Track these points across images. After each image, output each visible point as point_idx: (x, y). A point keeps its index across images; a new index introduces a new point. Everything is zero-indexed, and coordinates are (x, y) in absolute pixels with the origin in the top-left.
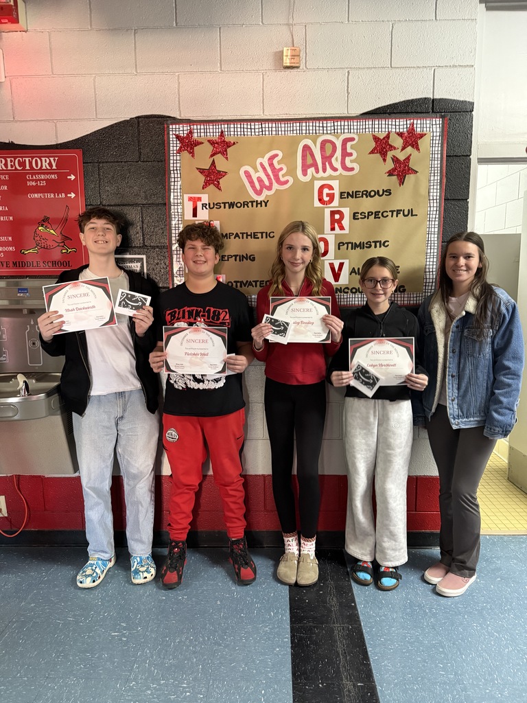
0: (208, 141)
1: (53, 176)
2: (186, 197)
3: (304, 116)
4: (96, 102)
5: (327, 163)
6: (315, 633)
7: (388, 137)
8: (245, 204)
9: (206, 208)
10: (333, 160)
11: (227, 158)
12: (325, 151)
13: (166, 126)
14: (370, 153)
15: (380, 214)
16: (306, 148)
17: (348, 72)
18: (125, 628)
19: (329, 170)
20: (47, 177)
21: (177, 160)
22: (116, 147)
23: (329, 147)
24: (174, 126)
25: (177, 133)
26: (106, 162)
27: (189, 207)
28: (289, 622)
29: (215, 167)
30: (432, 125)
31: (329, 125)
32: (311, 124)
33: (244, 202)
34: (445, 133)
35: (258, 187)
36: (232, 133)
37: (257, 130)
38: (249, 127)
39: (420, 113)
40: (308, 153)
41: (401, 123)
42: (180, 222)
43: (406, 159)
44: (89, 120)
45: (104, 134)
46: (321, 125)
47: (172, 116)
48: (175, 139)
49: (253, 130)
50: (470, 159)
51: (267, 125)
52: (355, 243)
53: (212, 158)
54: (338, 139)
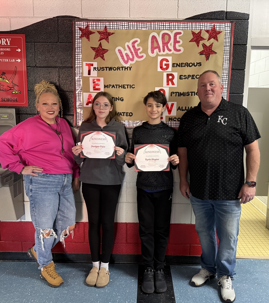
0: (98, 32)
1: (8, 49)
2: (84, 63)
3: (153, 19)
4: (33, 7)
5: (165, 47)
7: (200, 32)
8: (118, 68)
9: (96, 70)
10: (169, 45)
11: (108, 42)
12: (164, 40)
13: (73, 22)
14: (190, 42)
15: (195, 76)
16: (154, 37)
19: (166, 51)
20: (5, 49)
21: (79, 43)
22: (45, 33)
23: (167, 37)
24: (78, 23)
25: (80, 26)
26: (39, 42)
27: (86, 69)
29: (101, 47)
30: (226, 26)
31: (167, 25)
32: (157, 24)
33: (118, 67)
34: (233, 32)
35: (126, 59)
36: (111, 28)
37: (126, 26)
38: (121, 24)
39: (219, 19)
40: (155, 40)
41: (208, 25)
42: (81, 78)
43: (210, 45)
44: (30, 17)
45: (38, 26)
46: (162, 24)
47: (77, 17)
48: (78, 30)
49: (123, 26)
50: (247, 47)
51: (131, 24)
52: (180, 93)
53: (100, 42)
54: (172, 33)
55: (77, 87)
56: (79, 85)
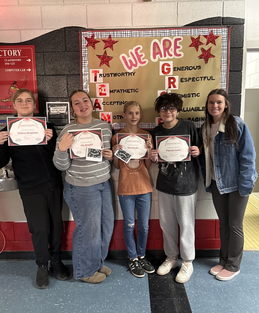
0: (103, 40)
1: (19, 60)
2: (91, 70)
3: (154, 27)
4: (42, 20)
5: (166, 52)
6: (163, 303)
7: (199, 38)
9: (102, 77)
10: (170, 50)
11: (113, 49)
12: (165, 46)
13: (80, 32)
14: (189, 47)
15: (195, 79)
16: (155, 44)
17: (177, 3)
18: (62, 302)
19: (168, 56)
20: (16, 60)
21: (86, 51)
23: (167, 43)
24: (84, 33)
25: (86, 36)
26: (48, 52)
27: (92, 76)
28: (149, 297)
29: (106, 54)
30: (222, 31)
31: (167, 31)
32: (158, 31)
33: (122, 73)
34: (230, 36)
35: (129, 65)
36: (115, 36)
37: (129, 35)
38: (124, 33)
39: (216, 25)
40: (156, 46)
41: (206, 30)
43: (209, 49)
44: (38, 29)
45: (46, 37)
46: (163, 31)
47: (83, 27)
48: (85, 40)
49: (127, 35)
50: (243, 49)
51: (134, 32)
52: (182, 95)
53: (105, 50)
54: (172, 39)
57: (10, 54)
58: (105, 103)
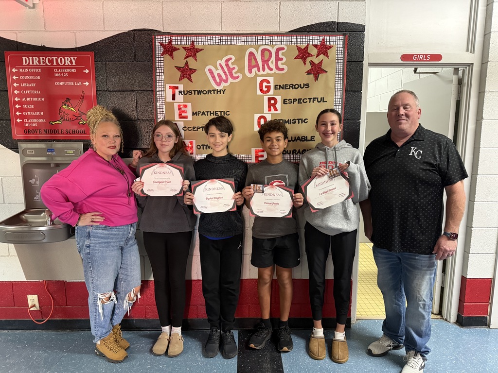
0: (183, 48)
1: (73, 70)
2: (168, 86)
3: (250, 32)
4: (104, 19)
5: (265, 65)
7: (307, 47)
8: (209, 92)
9: (182, 94)
10: (270, 63)
11: (196, 60)
12: (264, 57)
13: (153, 37)
14: (295, 59)
15: (302, 100)
16: (251, 54)
17: (280, 3)
19: (267, 70)
20: (69, 70)
21: (161, 61)
22: (118, 51)
23: (267, 53)
24: (159, 37)
25: (161, 42)
26: (111, 61)
27: (169, 93)
29: (188, 66)
30: (337, 40)
31: (267, 38)
32: (254, 38)
33: (208, 90)
34: (346, 46)
35: (218, 80)
36: (200, 43)
37: (217, 41)
38: (211, 39)
39: (329, 32)
40: (252, 57)
41: (316, 38)
42: (163, 103)
43: (320, 63)
44: (99, 31)
45: (109, 41)
46: (261, 38)
47: (158, 30)
48: (160, 46)
49: (214, 41)
50: (363, 64)
51: (224, 38)
52: (285, 120)
53: (186, 60)
54: (273, 48)
55: (159, 115)
56: (161, 112)
57: (61, 63)
58: (187, 128)
